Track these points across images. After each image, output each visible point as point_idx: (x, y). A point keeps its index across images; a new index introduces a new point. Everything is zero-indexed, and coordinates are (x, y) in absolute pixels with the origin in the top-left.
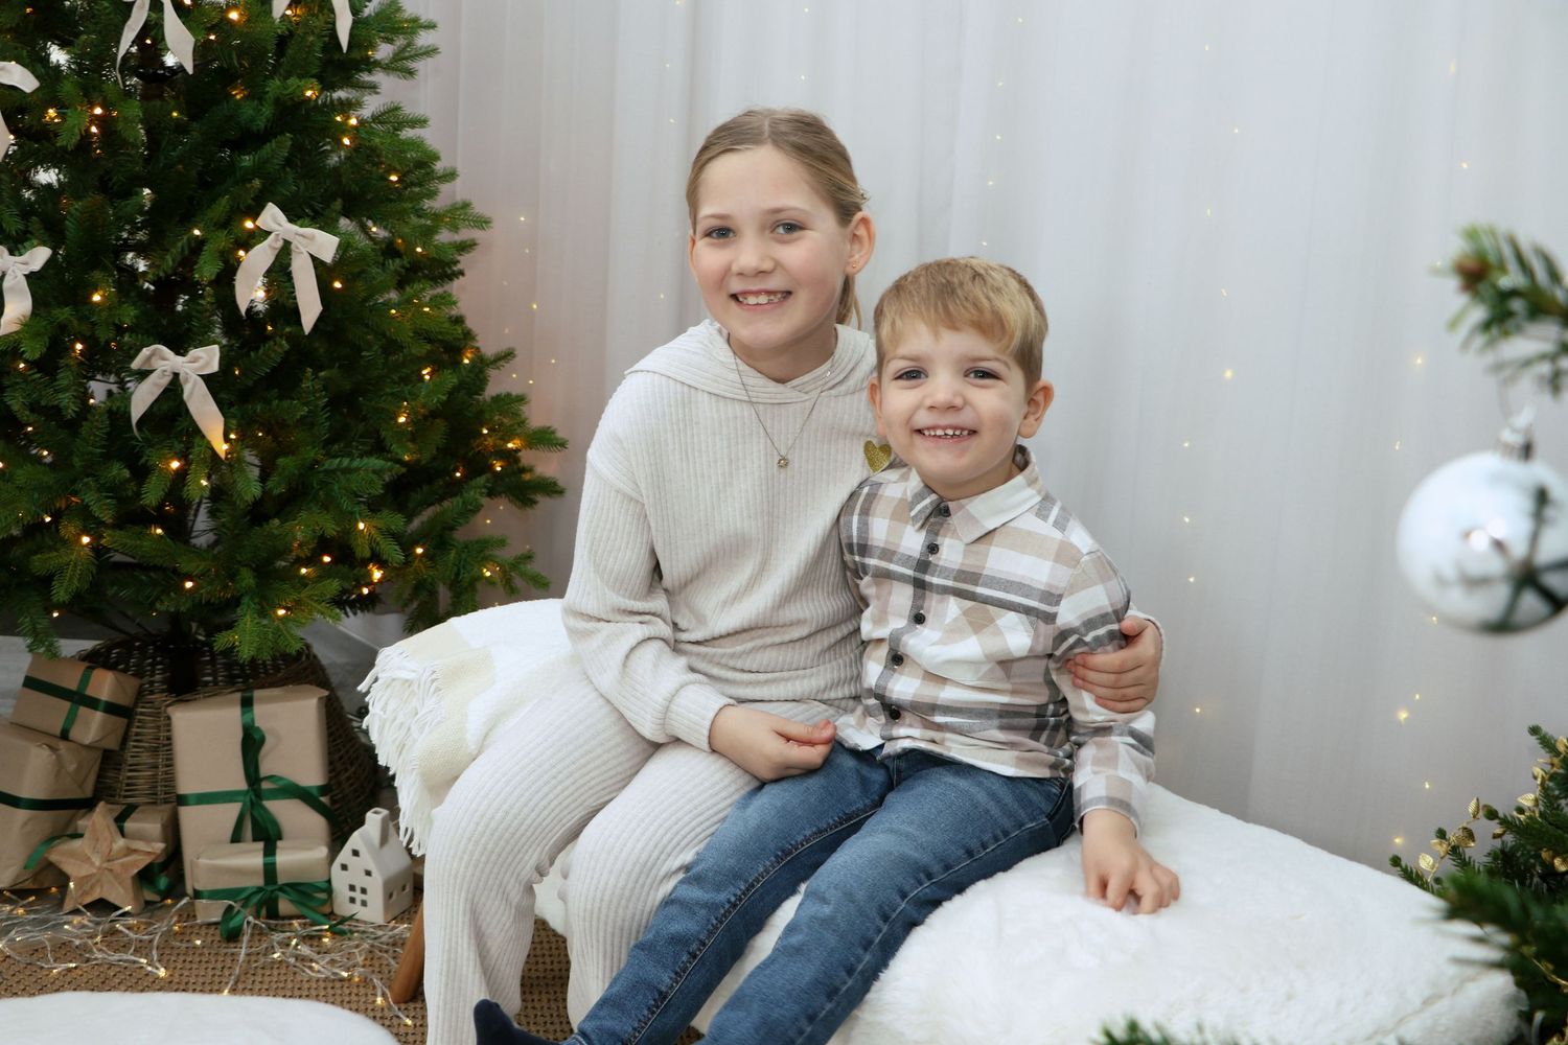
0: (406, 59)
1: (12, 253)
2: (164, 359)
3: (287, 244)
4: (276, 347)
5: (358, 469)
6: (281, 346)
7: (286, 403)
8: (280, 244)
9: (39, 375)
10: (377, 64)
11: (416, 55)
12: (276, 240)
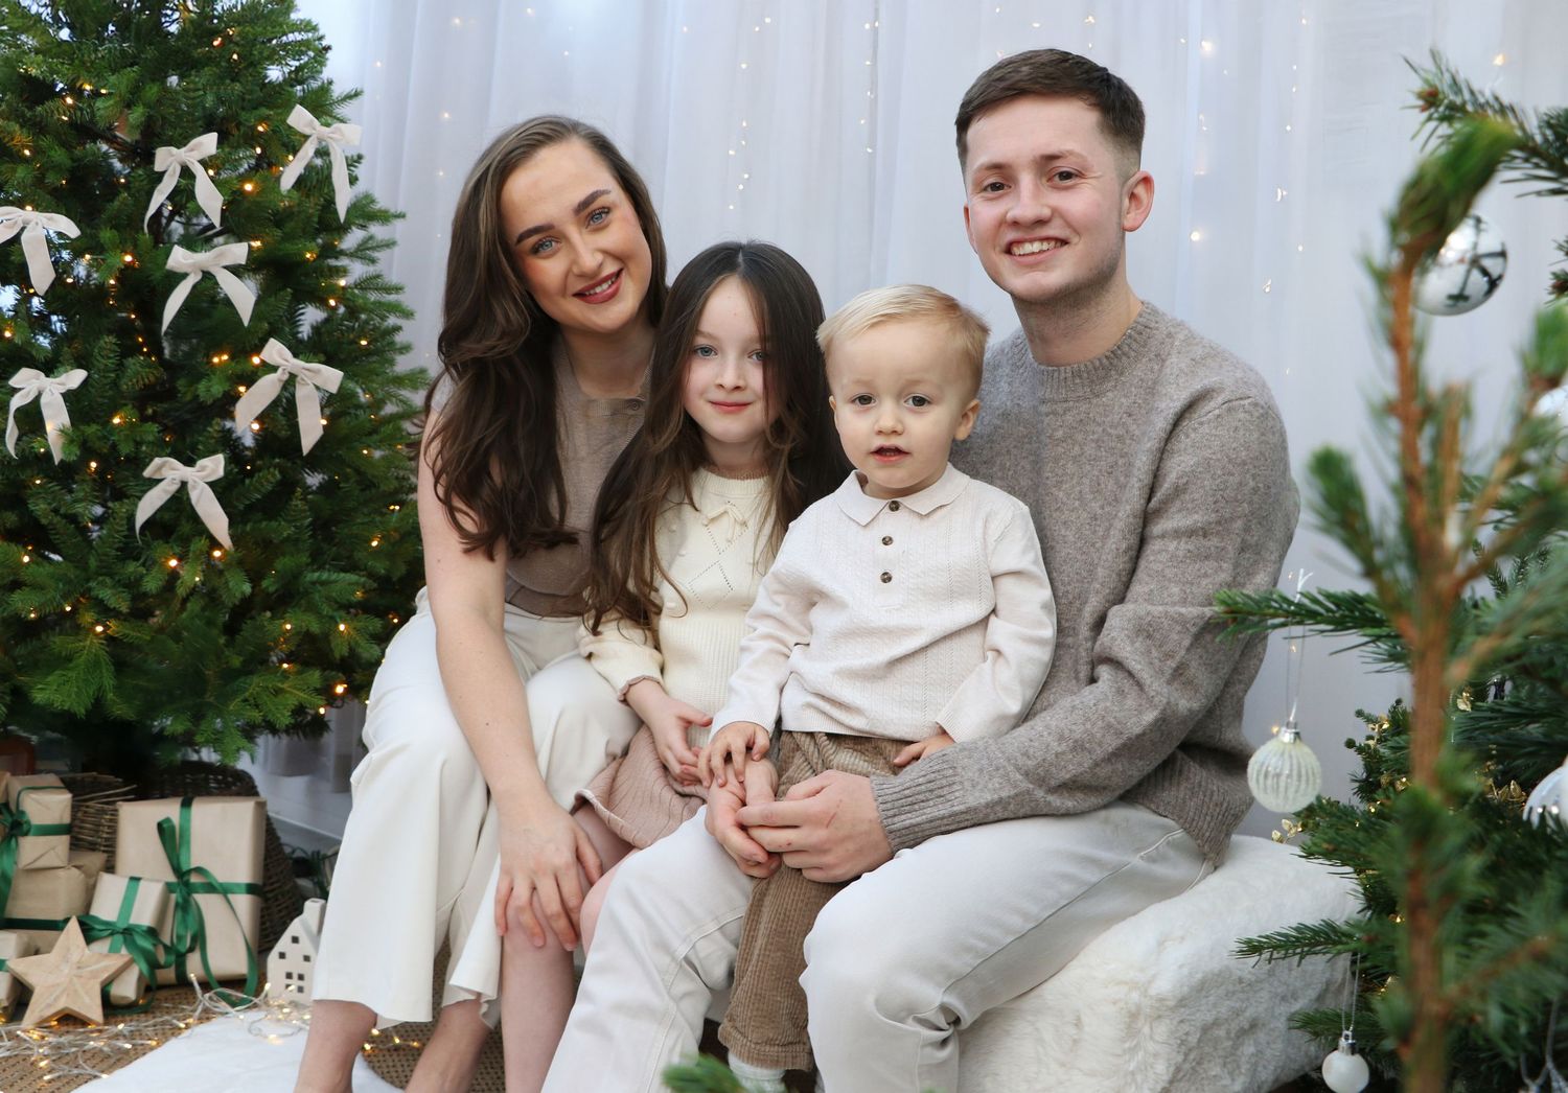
0: (368, 249)
1: (47, 376)
2: (173, 469)
3: (293, 377)
4: (269, 476)
5: (335, 582)
6: (274, 475)
7: (274, 524)
8: (286, 377)
9: (57, 488)
10: (342, 253)
11: (378, 247)
12: (283, 373)
